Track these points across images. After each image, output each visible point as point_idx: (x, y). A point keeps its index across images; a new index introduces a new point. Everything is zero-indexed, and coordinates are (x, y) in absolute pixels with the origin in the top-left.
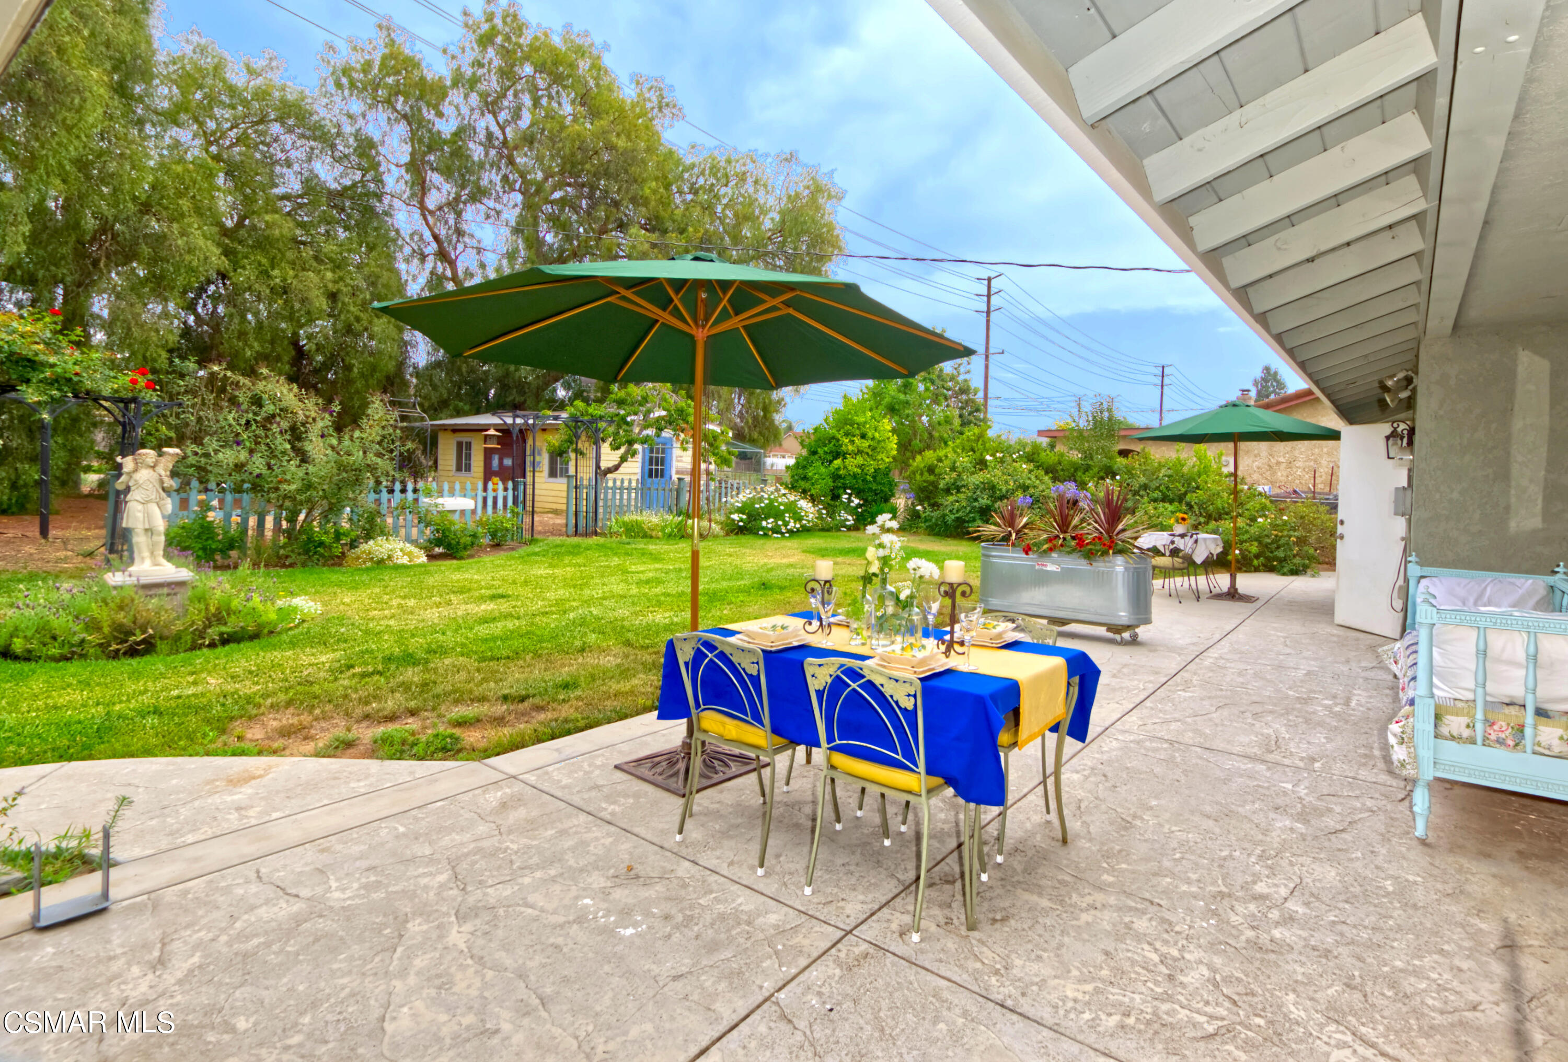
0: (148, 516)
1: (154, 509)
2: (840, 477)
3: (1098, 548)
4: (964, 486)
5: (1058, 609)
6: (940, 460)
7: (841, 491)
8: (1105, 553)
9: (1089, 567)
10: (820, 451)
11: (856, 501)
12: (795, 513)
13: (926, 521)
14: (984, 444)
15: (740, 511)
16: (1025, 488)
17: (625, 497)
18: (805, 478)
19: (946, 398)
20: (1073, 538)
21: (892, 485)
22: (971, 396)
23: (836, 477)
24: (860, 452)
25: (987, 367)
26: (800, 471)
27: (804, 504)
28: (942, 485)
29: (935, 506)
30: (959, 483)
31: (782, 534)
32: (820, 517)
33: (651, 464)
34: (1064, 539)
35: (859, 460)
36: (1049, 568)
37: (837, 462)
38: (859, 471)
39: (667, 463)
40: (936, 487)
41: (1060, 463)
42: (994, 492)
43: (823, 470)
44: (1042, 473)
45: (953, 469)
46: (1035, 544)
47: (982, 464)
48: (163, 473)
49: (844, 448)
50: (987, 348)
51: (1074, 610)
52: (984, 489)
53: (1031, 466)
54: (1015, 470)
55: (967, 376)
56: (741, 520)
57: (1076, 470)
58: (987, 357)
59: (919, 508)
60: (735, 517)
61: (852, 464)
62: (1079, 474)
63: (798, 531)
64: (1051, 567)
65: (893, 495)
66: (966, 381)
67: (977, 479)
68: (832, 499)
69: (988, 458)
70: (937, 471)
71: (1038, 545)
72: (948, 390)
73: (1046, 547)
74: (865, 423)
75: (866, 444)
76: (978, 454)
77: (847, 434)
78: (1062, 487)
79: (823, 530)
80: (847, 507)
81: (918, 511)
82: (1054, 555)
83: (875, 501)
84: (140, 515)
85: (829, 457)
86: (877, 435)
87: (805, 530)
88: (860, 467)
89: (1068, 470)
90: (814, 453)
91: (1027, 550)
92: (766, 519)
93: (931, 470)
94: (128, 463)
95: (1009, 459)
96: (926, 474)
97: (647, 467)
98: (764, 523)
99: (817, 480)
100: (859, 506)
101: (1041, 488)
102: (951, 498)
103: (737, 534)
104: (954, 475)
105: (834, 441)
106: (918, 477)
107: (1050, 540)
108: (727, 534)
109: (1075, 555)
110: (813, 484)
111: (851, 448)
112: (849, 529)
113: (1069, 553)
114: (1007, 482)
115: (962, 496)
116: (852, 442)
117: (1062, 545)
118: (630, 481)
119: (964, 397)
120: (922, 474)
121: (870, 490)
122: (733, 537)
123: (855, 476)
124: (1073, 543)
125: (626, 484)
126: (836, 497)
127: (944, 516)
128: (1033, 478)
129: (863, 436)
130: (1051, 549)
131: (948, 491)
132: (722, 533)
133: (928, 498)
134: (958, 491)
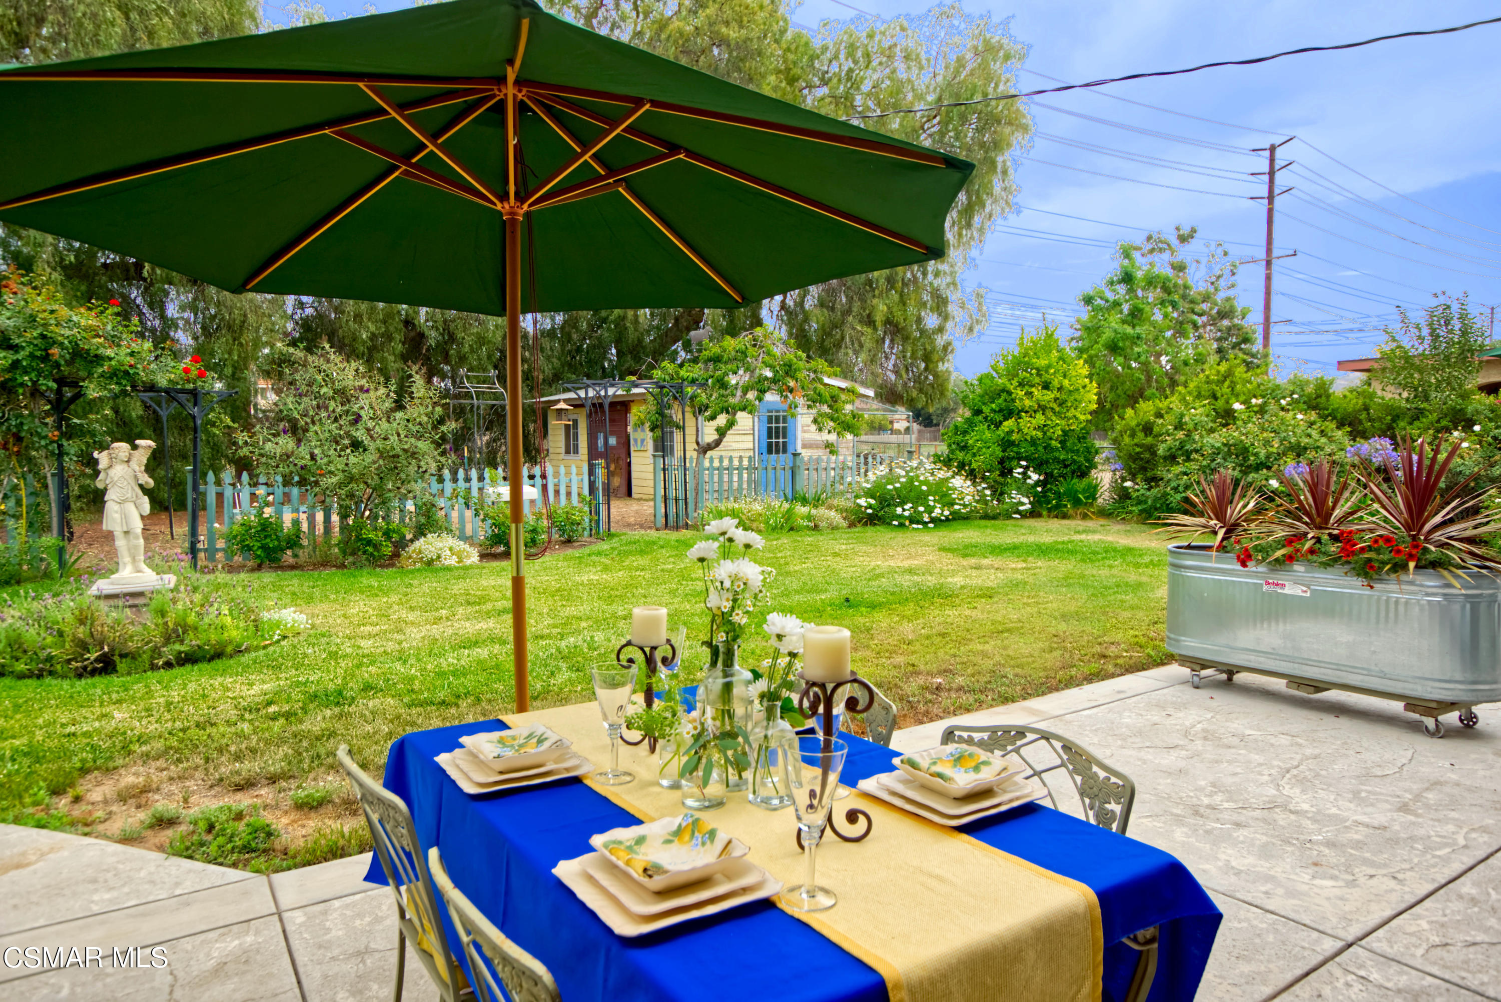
0: (125, 517)
1: (131, 507)
2: (1012, 444)
3: (1385, 557)
4: (1196, 451)
5: (1305, 662)
6: (1159, 415)
7: (1015, 463)
8: (1399, 567)
9: (1367, 592)
10: (986, 410)
11: (1035, 477)
12: (945, 495)
13: (1139, 502)
14: (1232, 388)
15: (870, 494)
16: (1299, 451)
17: (735, 478)
18: (964, 448)
19: (1196, 327)
20: (1334, 538)
21: (1090, 453)
22: (1236, 321)
23: (1006, 443)
24: (1042, 408)
25: (1268, 278)
26: (960, 438)
27: (959, 482)
28: (1161, 450)
29: (1153, 481)
30: (1188, 447)
31: (925, 524)
32: (982, 500)
33: (770, 437)
34: (1318, 540)
35: (1040, 419)
36: (1287, 591)
37: (1008, 424)
38: (1040, 434)
39: (789, 434)
40: (1154, 454)
41: (1366, 408)
42: (1245, 459)
43: (988, 434)
44: (1333, 425)
45: (1179, 426)
46: (1259, 549)
47: (1227, 417)
48: (137, 468)
49: (1018, 404)
50: (1269, 251)
51: (1338, 667)
52: (1229, 453)
53: (1313, 416)
54: (1283, 421)
55: (1231, 293)
56: (870, 506)
57: (1396, 418)
58: (1268, 264)
59: (1128, 484)
60: (862, 502)
61: (1029, 425)
62: (1402, 424)
63: (947, 519)
64: (1291, 590)
65: (1092, 466)
66: (1228, 299)
67: (1216, 440)
68: (1002, 474)
69: (1237, 406)
70: (1156, 429)
71: (1265, 550)
72: (1200, 315)
73: (1279, 553)
74: (1049, 366)
75: (1050, 395)
76: (1220, 403)
77: (1021, 385)
78: (1366, 447)
79: (986, 517)
80: (1022, 487)
81: (1126, 488)
82: (1298, 568)
83: (1064, 476)
84: (117, 516)
85: (998, 417)
86: (1066, 383)
87: (957, 518)
88: (1041, 428)
89: (1380, 419)
90: (978, 412)
91: (1244, 559)
92: (902, 504)
93: (1148, 429)
94: (102, 458)
95: (1272, 407)
96: (1141, 435)
97: (765, 441)
98: (899, 510)
99: (980, 449)
100: (1037, 483)
101: (1328, 450)
102: (1176, 469)
103: (866, 524)
104: (1180, 435)
105: (1004, 395)
106: (1127, 440)
107: (1289, 541)
108: (851, 525)
109: (1339, 570)
110: (974, 455)
111: (1027, 403)
112: (1024, 515)
113: (1326, 565)
114: (1267, 443)
115: (1193, 466)
116: (1029, 394)
117: (1312, 551)
118: (741, 457)
119: (1226, 323)
120: (1133, 435)
121: (1057, 460)
122: (859, 528)
123: (1033, 442)
124: (1334, 548)
125: (736, 463)
126: (1006, 472)
127: (1165, 495)
128: (1315, 434)
129: (1046, 386)
130: (1290, 558)
131: (1172, 458)
132: (844, 524)
133: (1144, 469)
134: (1188, 459)
